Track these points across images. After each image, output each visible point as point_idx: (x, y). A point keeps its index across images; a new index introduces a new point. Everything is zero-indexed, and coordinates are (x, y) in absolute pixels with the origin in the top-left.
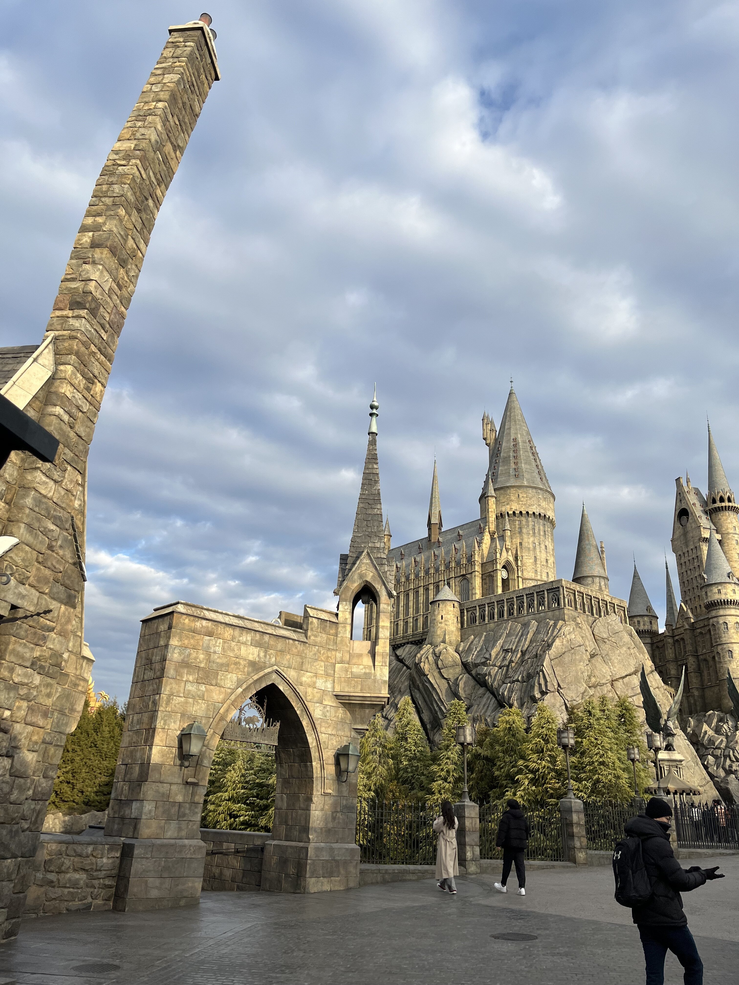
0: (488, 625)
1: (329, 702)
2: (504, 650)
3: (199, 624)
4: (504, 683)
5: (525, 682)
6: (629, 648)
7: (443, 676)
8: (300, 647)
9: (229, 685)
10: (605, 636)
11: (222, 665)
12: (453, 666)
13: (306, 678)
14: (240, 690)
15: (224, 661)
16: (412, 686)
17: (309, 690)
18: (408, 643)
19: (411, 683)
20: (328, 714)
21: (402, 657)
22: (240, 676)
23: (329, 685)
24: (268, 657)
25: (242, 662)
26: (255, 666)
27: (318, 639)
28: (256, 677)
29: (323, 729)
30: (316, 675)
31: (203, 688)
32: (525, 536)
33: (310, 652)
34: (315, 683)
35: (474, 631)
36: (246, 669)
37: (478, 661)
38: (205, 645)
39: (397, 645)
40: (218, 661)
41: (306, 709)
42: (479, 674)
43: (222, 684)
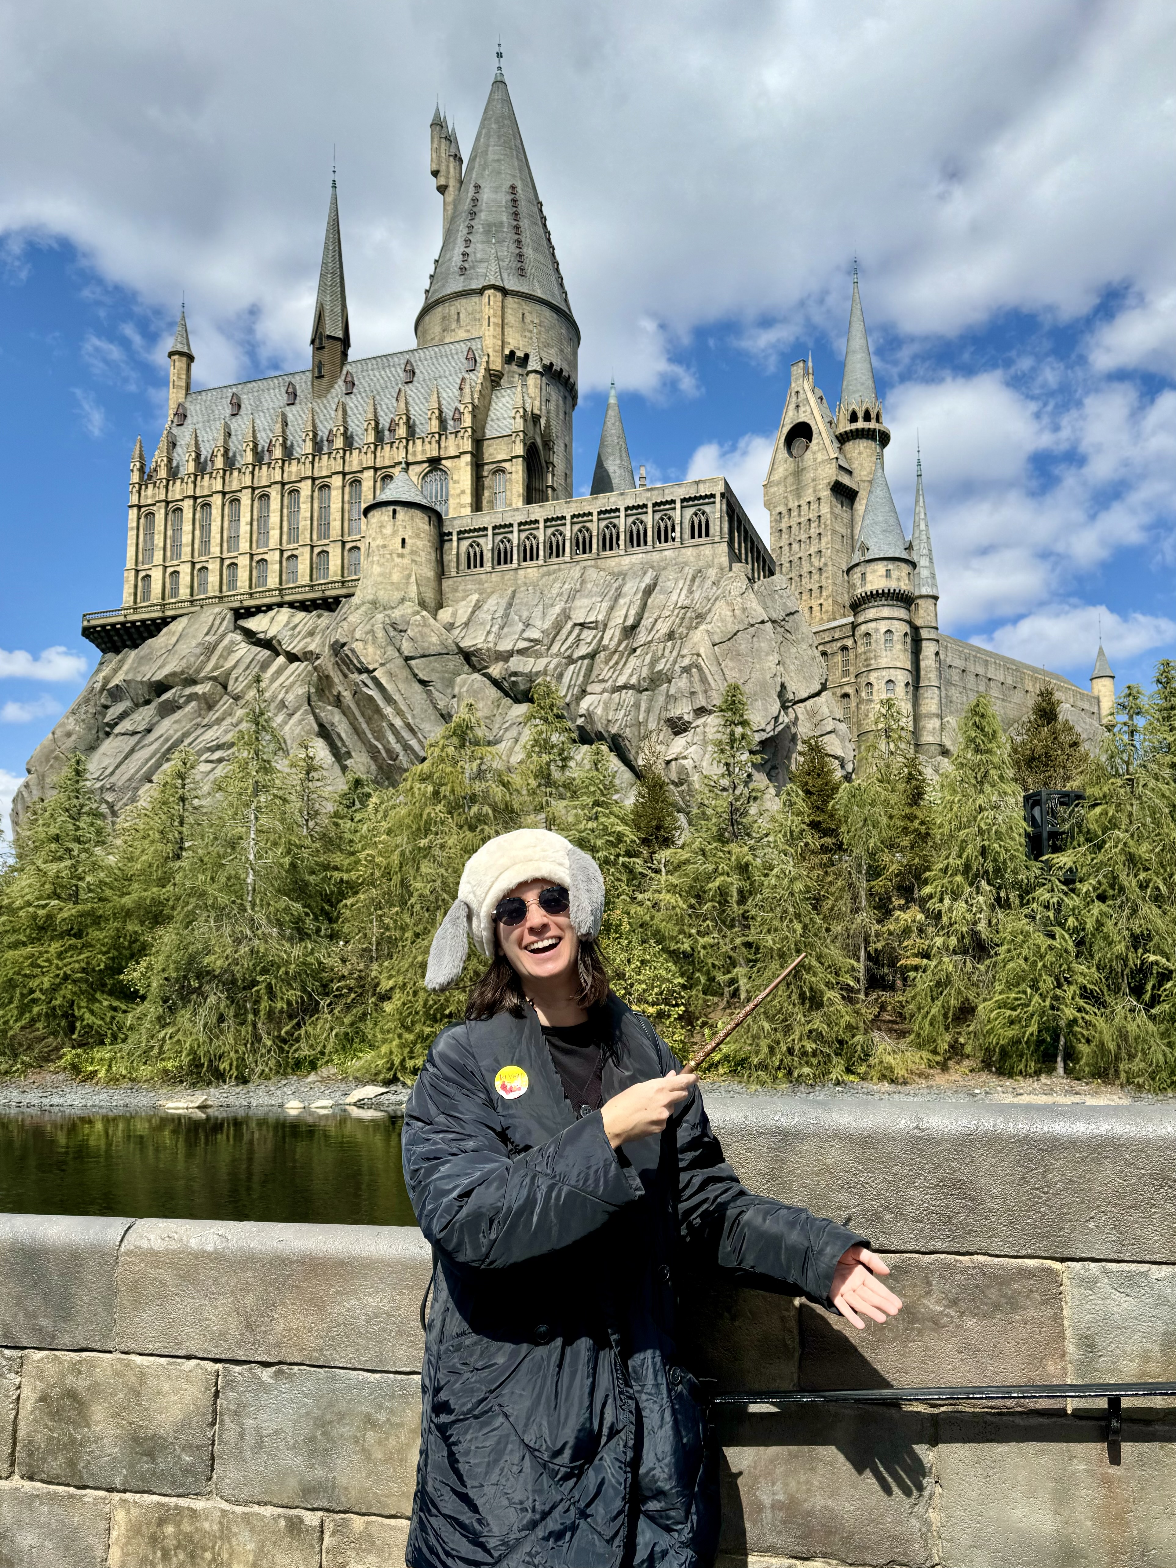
0: (521, 572)
2: (576, 625)
4: (584, 692)
5: (646, 690)
7: (415, 675)
12: (440, 654)
16: (314, 698)
18: (280, 605)
19: (313, 690)
21: (270, 635)
35: (481, 583)
37: (505, 646)
39: (247, 609)
42: (515, 674)
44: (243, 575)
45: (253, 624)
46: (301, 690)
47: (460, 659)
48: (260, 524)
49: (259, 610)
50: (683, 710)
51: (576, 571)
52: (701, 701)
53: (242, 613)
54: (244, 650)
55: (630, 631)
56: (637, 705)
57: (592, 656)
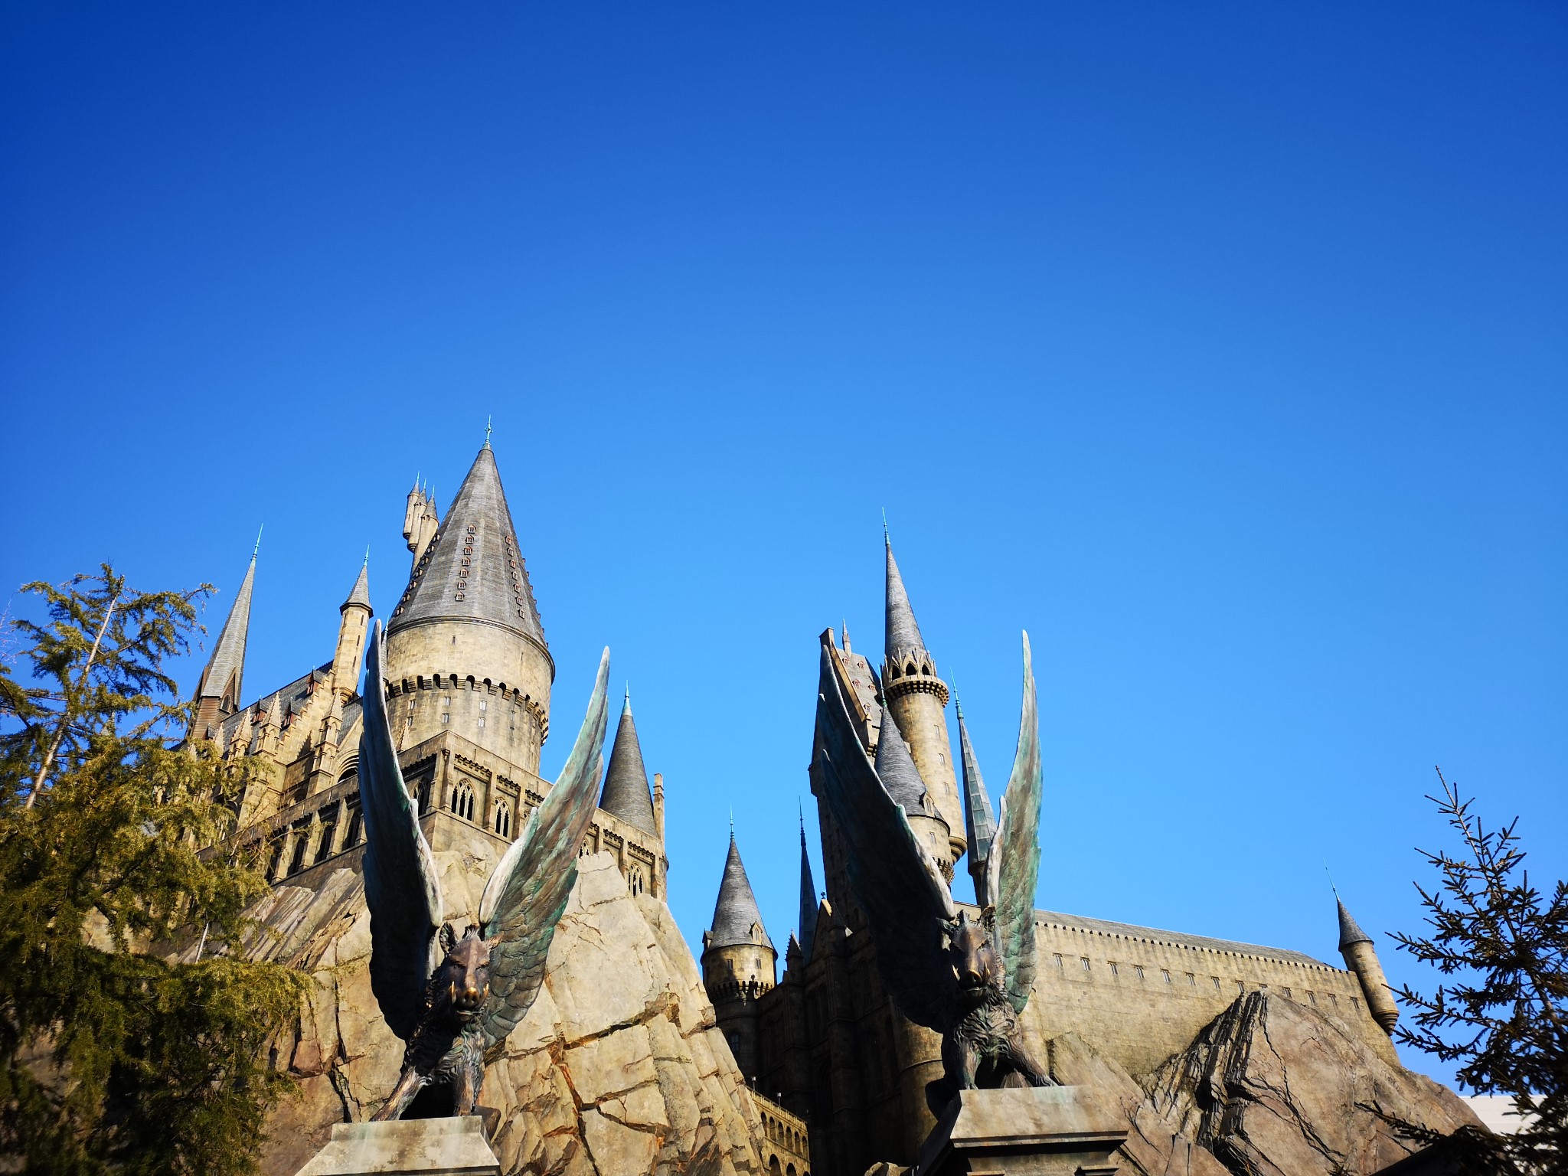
6: (635, 947)
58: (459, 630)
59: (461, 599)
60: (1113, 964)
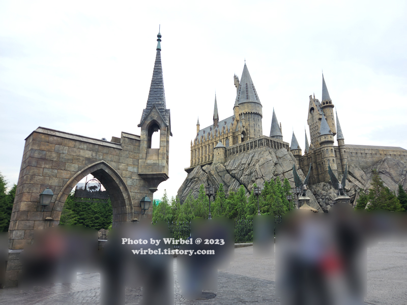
0: (236, 155)
1: (135, 177)
2: (242, 164)
3: (51, 139)
4: (241, 176)
5: (249, 175)
6: (290, 160)
7: (219, 175)
8: (118, 151)
9: (73, 170)
10: (280, 156)
11: (68, 159)
12: (223, 171)
13: (122, 166)
14: (80, 172)
15: (70, 157)
17: (124, 172)
18: (207, 164)
20: (135, 183)
21: (205, 169)
22: (80, 165)
23: (135, 170)
24: (98, 156)
25: (81, 158)
26: (89, 160)
27: (129, 148)
28: (90, 166)
29: (132, 190)
30: (128, 165)
31: (56, 171)
32: (251, 122)
33: (124, 154)
34: (127, 168)
35: (231, 158)
36: (84, 162)
37: (232, 169)
38: (56, 149)
40: (65, 157)
41: (121, 181)
42: (233, 173)
43: (69, 169)
44: (204, 159)
45: (203, 168)
46: (206, 179)
47: (226, 172)
48: (206, 151)
49: (204, 165)
50: (253, 179)
51: (243, 154)
52: (257, 177)
53: (202, 166)
54: (202, 172)
55: (249, 164)
56: (248, 178)
57: (243, 169)
58: (248, 104)
59: (247, 98)
60: (361, 153)
